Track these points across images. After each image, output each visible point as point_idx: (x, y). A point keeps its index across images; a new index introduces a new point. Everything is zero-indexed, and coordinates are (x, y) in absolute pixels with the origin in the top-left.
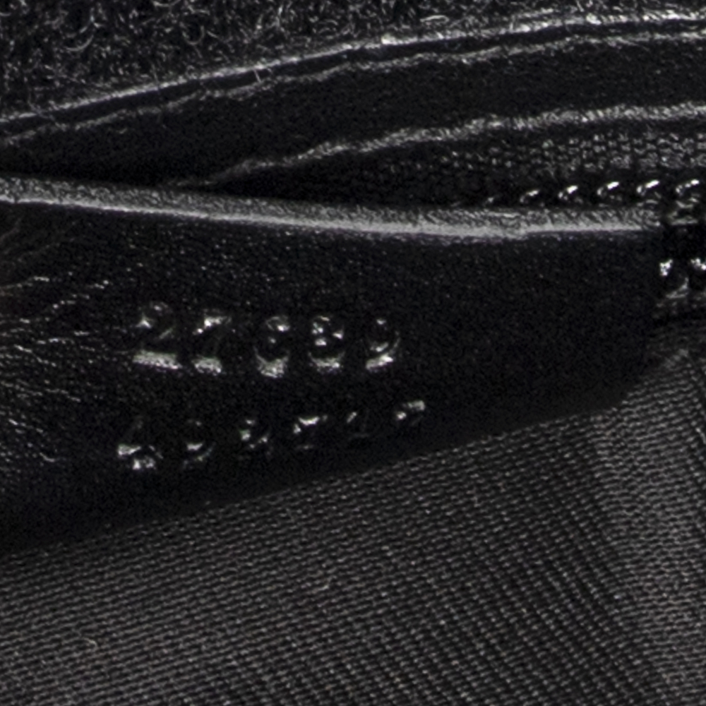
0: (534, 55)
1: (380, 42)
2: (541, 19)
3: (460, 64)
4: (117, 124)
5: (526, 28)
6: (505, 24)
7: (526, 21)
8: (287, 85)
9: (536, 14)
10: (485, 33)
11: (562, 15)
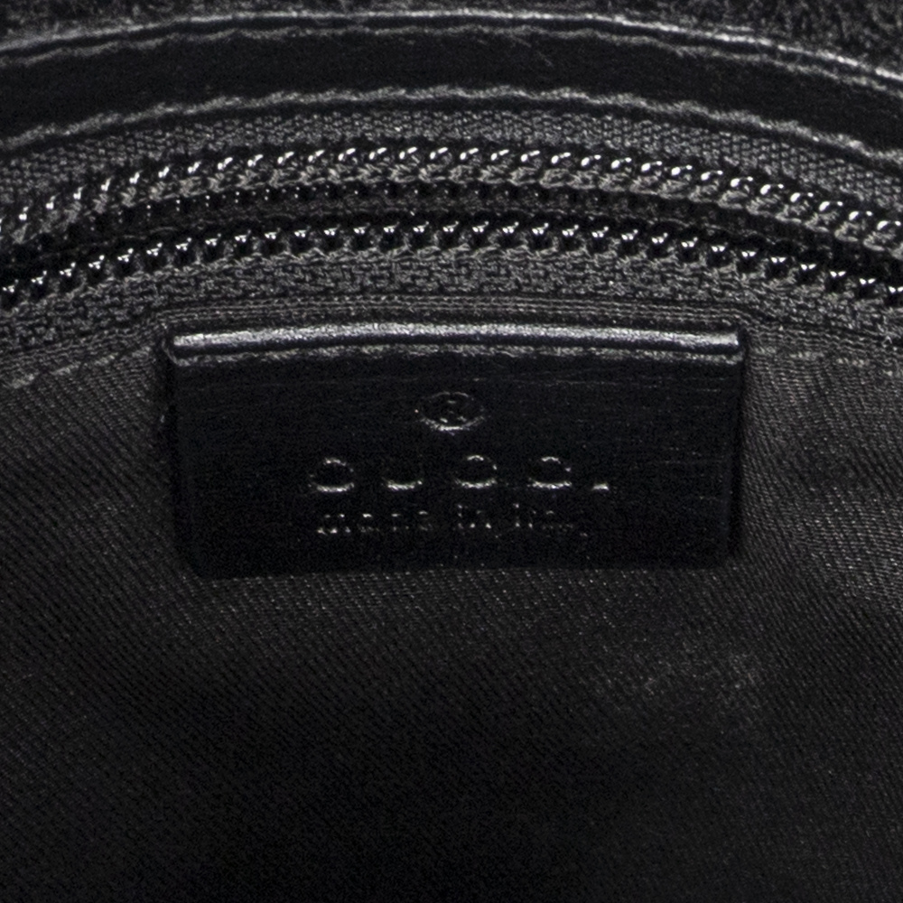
0: (731, 62)
1: (613, 18)
2: (741, 33)
3: (674, 54)
4: (408, 36)
5: (726, 38)
6: (710, 29)
7: (728, 32)
8: (540, 36)
9: (737, 29)
10: (694, 33)
11: (756, 34)
